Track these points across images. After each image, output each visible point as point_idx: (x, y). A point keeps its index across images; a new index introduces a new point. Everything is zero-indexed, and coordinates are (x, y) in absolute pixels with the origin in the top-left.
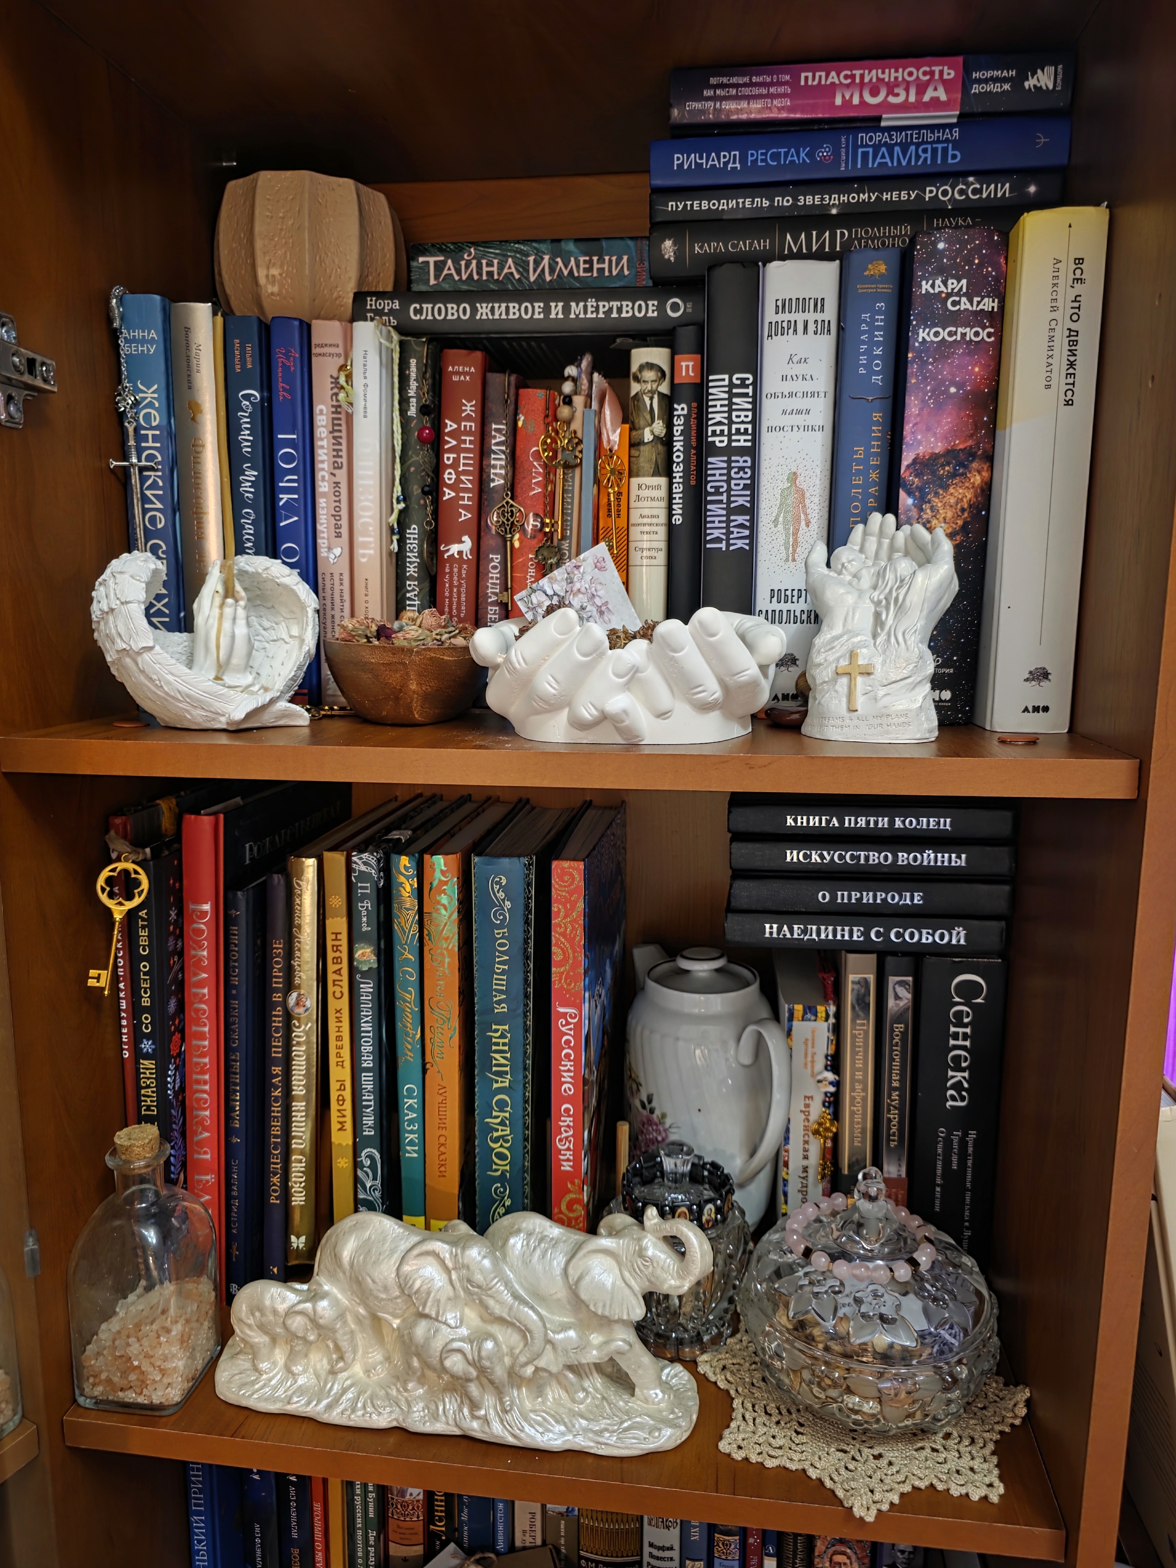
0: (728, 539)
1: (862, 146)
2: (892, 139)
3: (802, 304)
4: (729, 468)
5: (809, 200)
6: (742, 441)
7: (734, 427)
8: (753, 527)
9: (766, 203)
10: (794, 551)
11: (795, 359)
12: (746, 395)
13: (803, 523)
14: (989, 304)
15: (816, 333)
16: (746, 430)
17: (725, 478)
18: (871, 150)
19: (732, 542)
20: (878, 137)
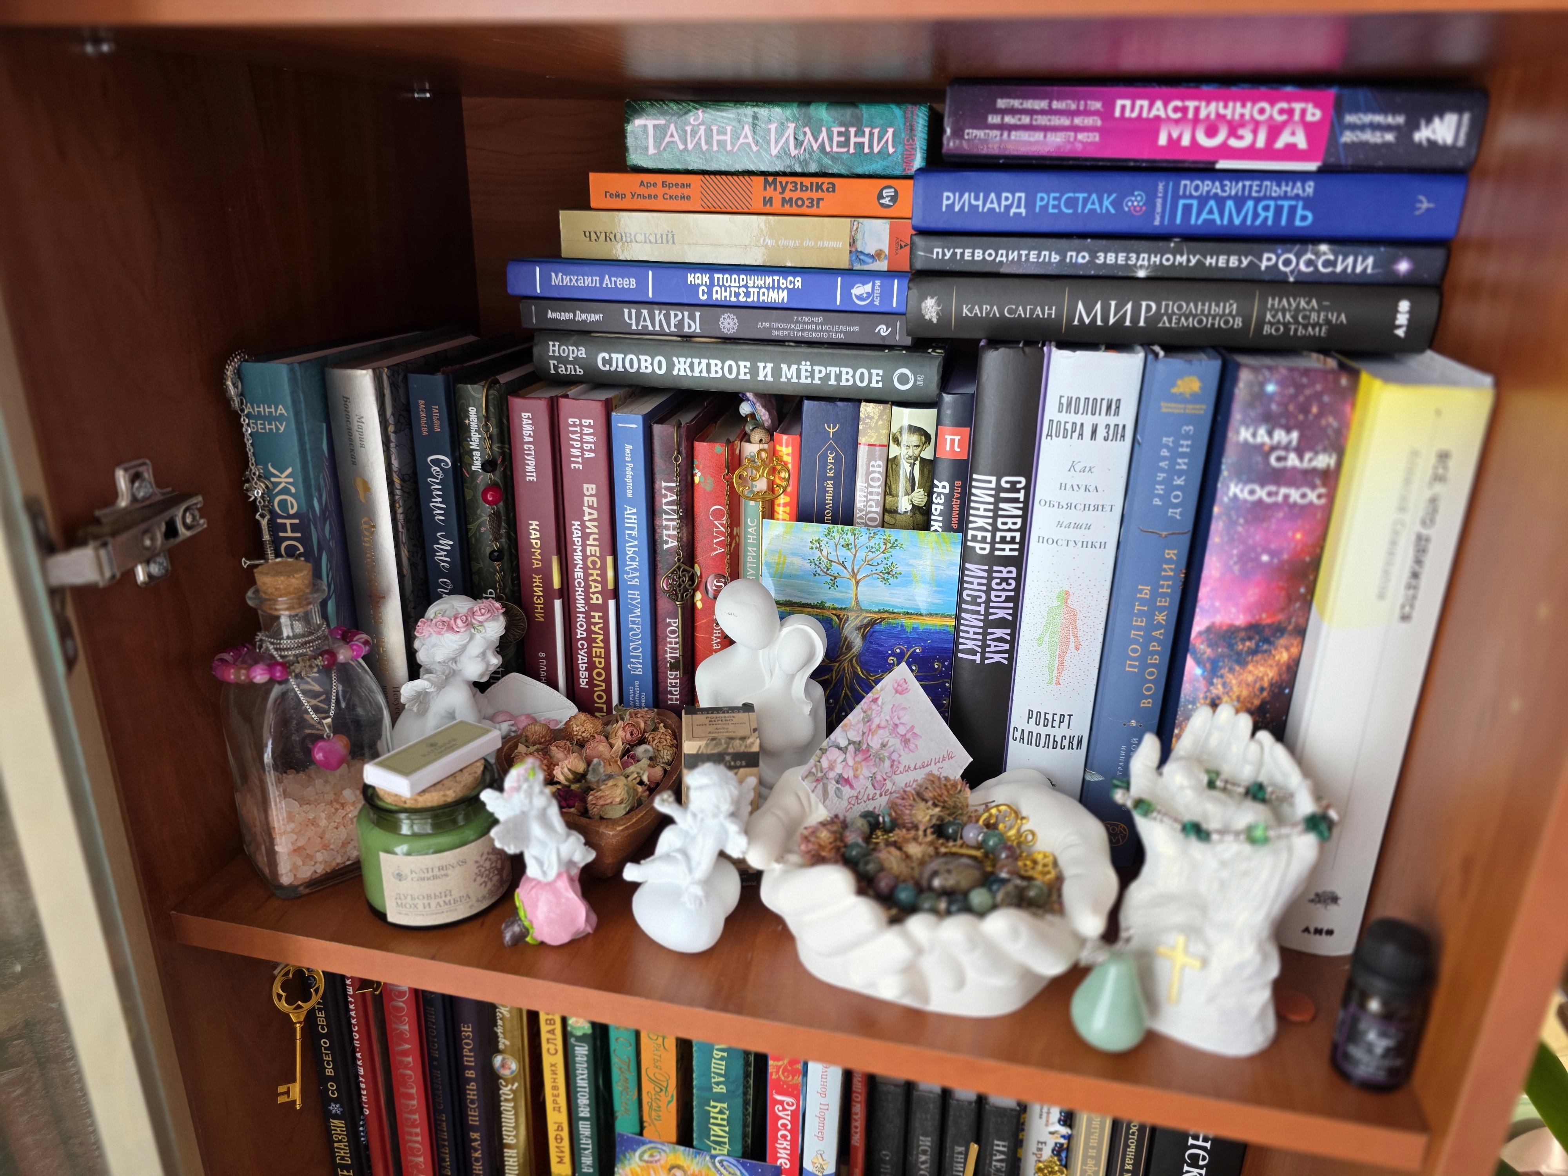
0: (983, 653)
1: (1184, 197)
2: (1223, 190)
3: (1092, 406)
4: (990, 578)
5: (1111, 258)
6: (1008, 551)
7: (999, 534)
8: (1013, 641)
9: (1055, 258)
10: (1059, 673)
11: (1078, 468)
12: (1016, 500)
13: (1072, 646)
14: (1323, 461)
15: (1106, 439)
16: (1013, 538)
17: (984, 588)
18: (1195, 203)
19: (987, 655)
20: (1207, 186)
